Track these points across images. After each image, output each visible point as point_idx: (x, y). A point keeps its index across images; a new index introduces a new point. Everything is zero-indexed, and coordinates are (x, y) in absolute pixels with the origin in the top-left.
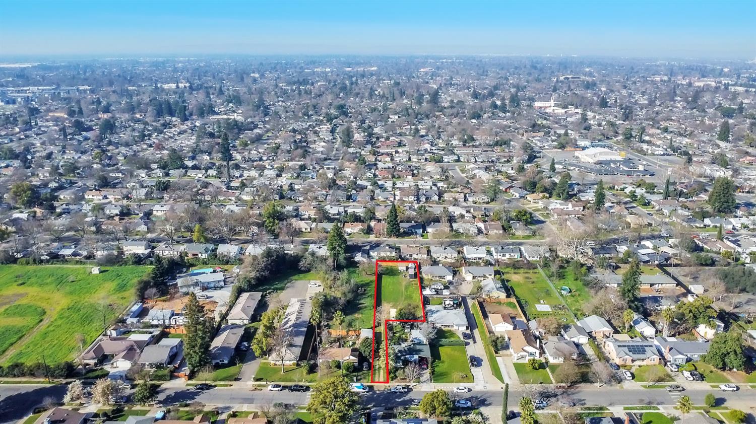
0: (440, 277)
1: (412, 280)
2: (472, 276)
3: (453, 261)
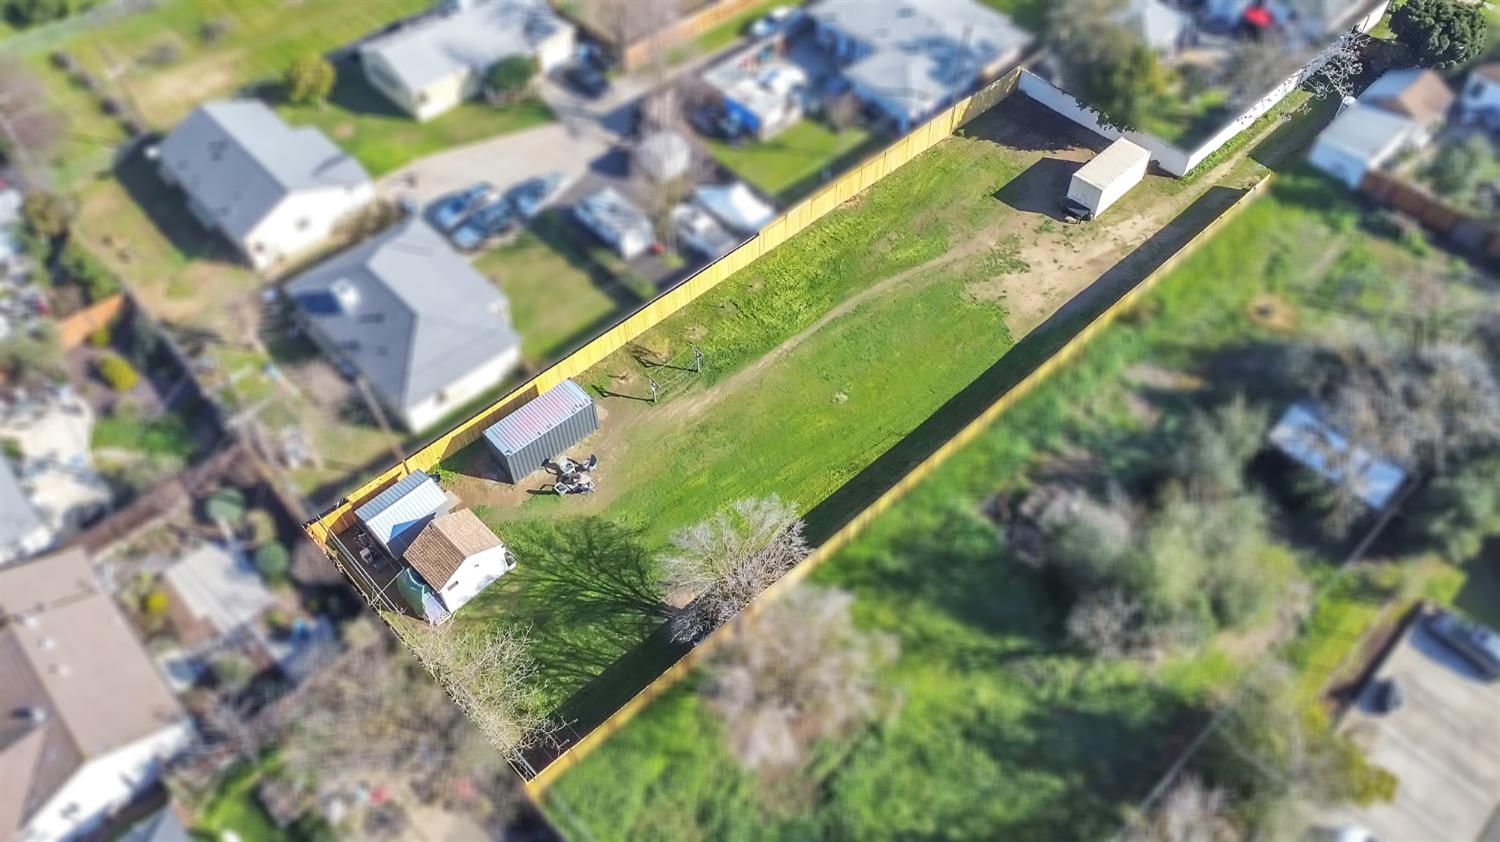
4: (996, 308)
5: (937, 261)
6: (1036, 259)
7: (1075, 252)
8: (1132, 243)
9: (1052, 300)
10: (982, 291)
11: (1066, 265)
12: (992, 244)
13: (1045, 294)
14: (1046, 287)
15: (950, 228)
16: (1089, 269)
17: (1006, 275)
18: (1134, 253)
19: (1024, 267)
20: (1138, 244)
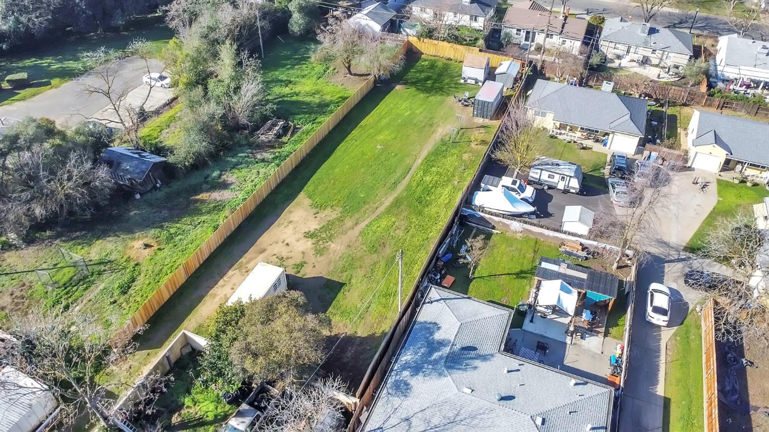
0: (591, 133)
1: (480, 121)
2: (721, 155)
3: (666, 78)
4: (319, 207)
5: (362, 225)
6: (301, 242)
7: (275, 255)
8: (234, 272)
9: (285, 220)
10: (330, 214)
11: (280, 244)
12: (333, 245)
13: (291, 222)
14: (291, 226)
15: (364, 248)
16: (263, 246)
17: (318, 227)
18: (233, 265)
19: (309, 235)
20: (230, 273)
